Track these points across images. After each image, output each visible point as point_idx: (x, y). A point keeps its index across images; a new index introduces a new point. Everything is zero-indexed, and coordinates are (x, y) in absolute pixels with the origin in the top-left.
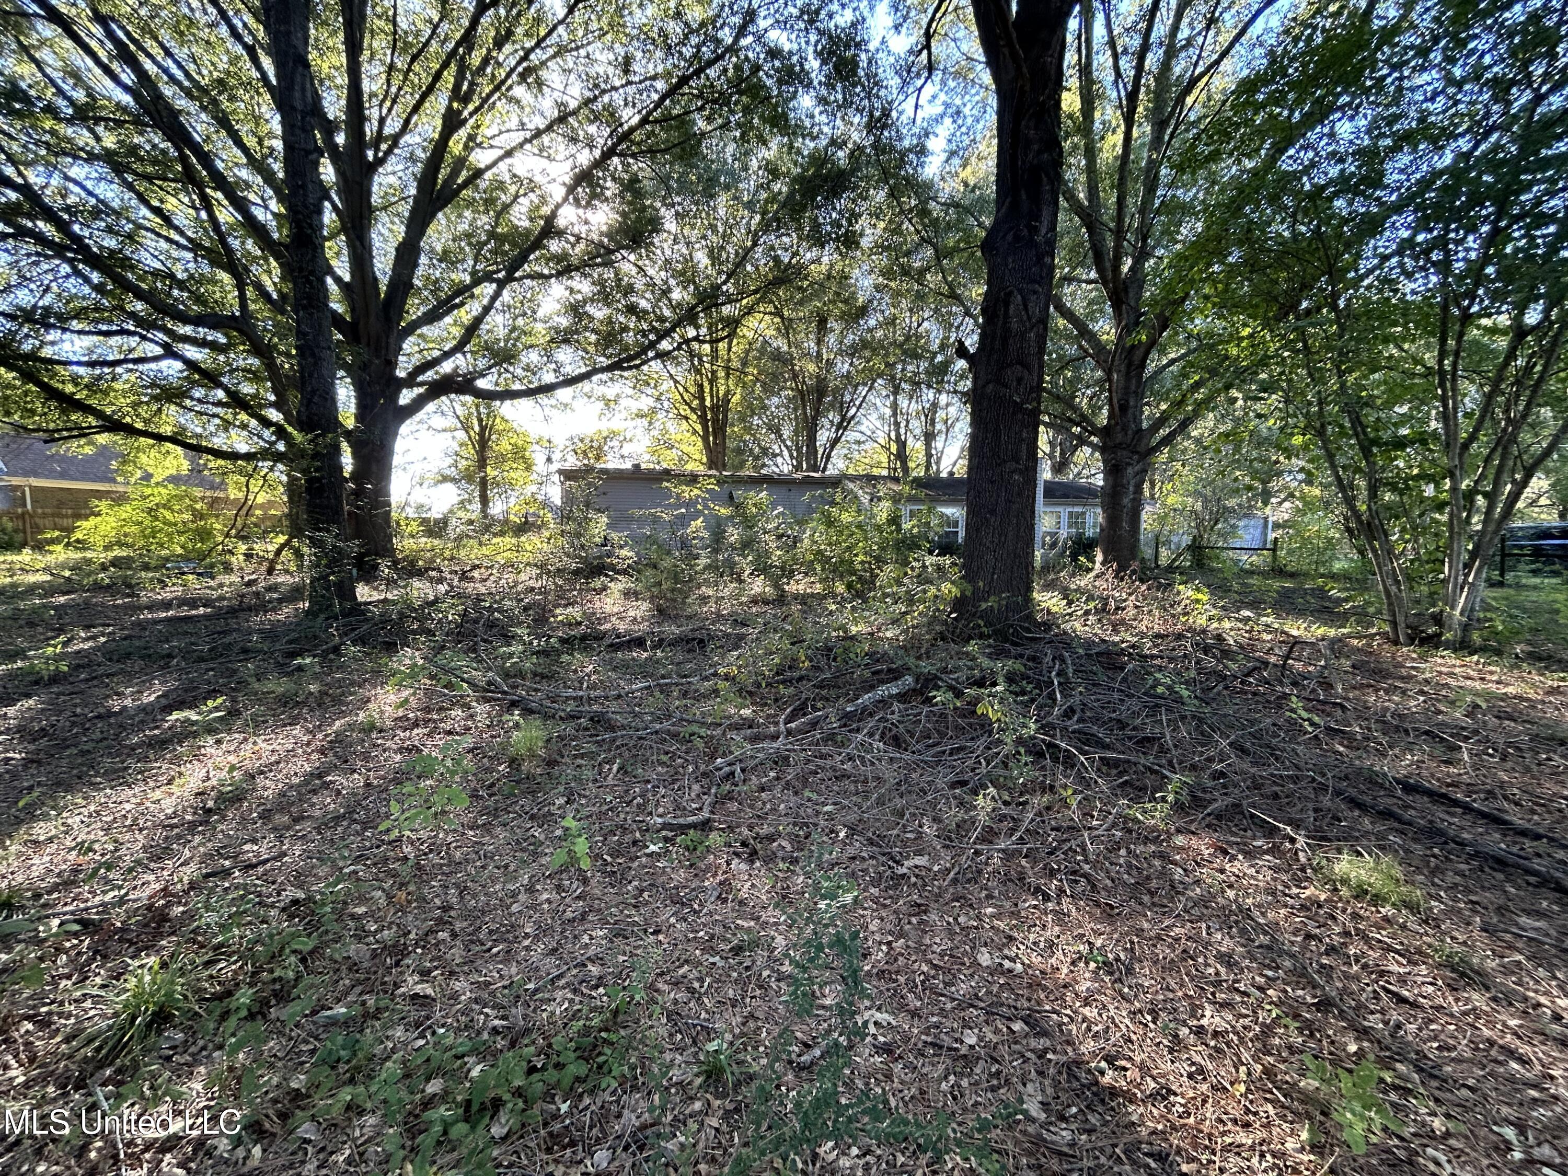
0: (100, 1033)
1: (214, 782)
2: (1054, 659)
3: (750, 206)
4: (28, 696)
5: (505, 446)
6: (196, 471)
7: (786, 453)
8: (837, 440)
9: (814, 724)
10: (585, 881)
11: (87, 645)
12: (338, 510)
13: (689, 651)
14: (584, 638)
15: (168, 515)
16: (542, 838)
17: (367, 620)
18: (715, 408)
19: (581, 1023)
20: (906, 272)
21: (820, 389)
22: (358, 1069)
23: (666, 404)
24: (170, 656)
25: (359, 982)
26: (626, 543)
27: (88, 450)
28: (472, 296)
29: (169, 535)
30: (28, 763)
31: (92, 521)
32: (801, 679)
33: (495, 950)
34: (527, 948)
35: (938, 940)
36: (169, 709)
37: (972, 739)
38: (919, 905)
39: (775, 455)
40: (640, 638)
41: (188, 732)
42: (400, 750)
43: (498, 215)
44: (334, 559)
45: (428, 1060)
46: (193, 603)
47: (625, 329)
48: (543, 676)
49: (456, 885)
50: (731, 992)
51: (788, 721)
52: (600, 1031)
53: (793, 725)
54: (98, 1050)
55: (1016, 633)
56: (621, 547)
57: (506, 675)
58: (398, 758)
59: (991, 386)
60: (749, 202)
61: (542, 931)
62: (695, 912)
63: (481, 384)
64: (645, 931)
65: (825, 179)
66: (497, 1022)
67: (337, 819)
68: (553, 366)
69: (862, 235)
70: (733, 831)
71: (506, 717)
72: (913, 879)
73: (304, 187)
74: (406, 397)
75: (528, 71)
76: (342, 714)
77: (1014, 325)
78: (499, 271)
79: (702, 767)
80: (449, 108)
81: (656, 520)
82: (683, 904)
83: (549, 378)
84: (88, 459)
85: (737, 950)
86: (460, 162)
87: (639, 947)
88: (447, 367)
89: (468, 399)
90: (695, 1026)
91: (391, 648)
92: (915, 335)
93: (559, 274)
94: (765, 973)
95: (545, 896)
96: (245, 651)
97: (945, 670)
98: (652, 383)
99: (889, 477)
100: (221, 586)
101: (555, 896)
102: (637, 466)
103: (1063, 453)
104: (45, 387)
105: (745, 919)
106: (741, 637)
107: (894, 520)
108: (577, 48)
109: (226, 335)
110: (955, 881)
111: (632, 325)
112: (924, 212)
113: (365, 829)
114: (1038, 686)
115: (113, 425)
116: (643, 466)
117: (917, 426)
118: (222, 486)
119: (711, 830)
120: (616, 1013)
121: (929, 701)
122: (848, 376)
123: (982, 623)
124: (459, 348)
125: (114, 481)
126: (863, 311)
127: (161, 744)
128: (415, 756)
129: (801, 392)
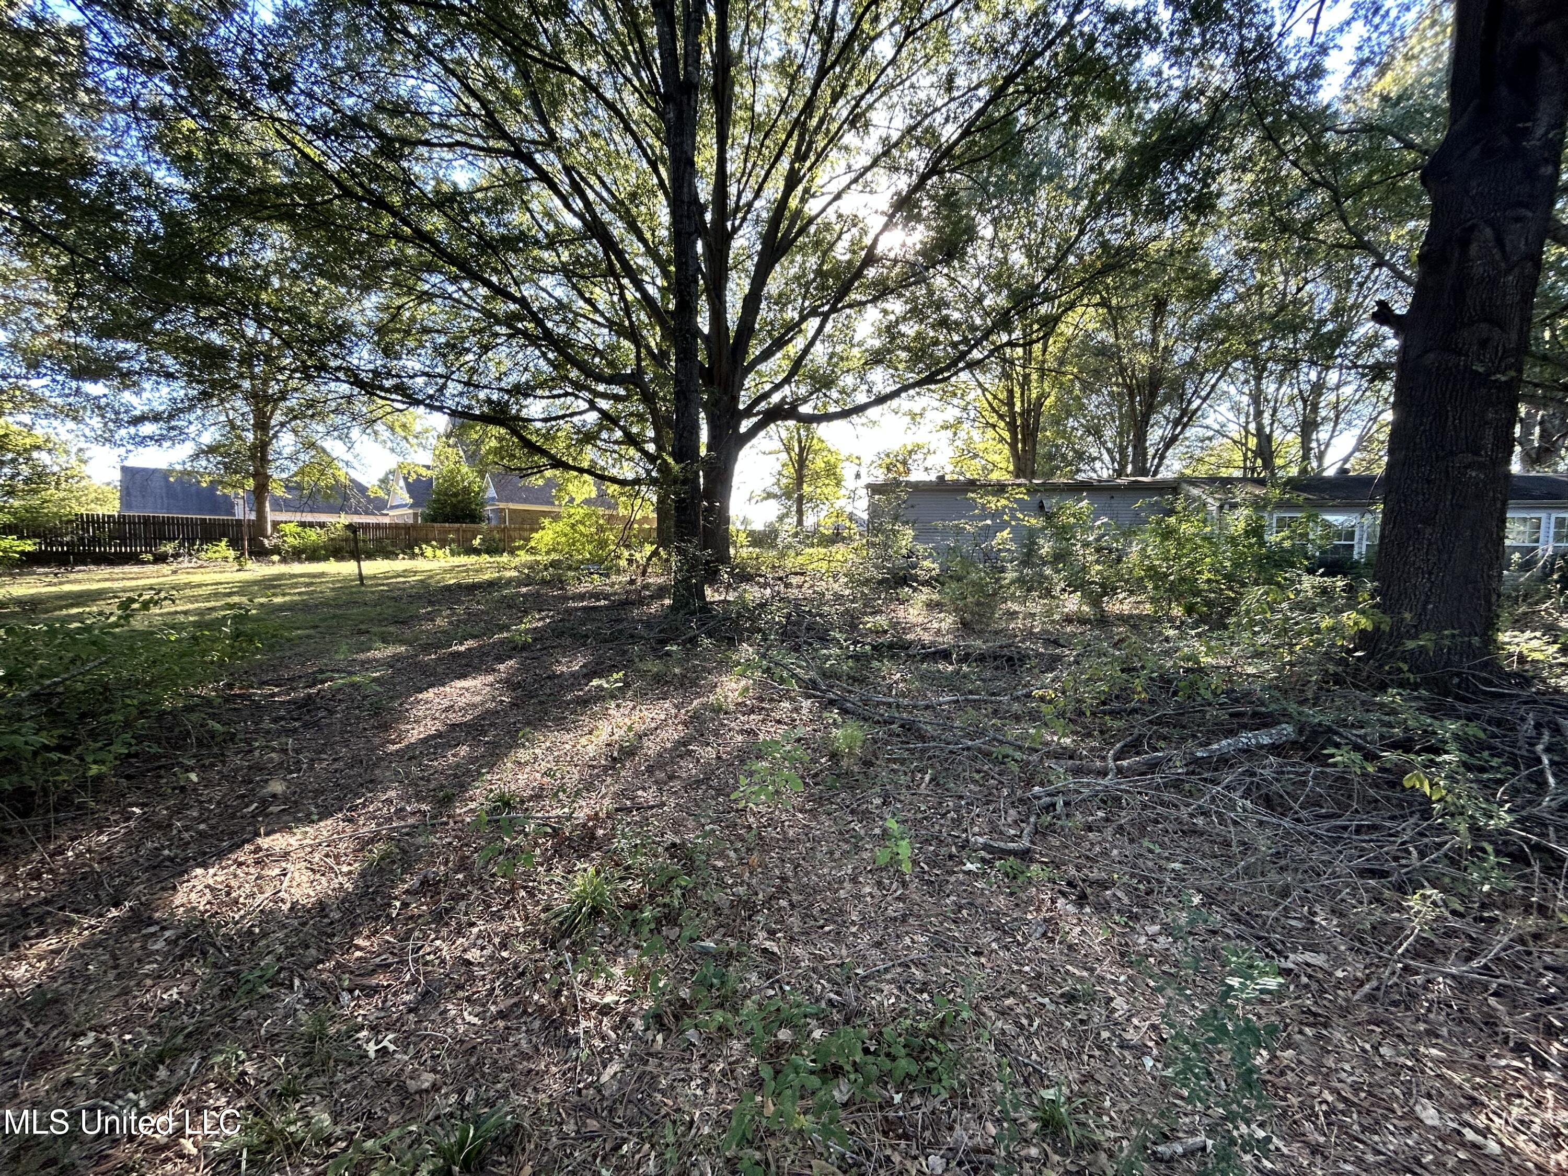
0: (562, 912)
1: (616, 737)
2: (1538, 726)
3: (1075, 194)
4: (511, 658)
5: (819, 464)
6: (602, 495)
7: (1106, 457)
8: (1174, 439)
9: (1153, 766)
10: (904, 884)
11: (540, 624)
12: (695, 524)
13: (997, 668)
14: (891, 646)
15: (582, 528)
16: (862, 832)
17: (713, 617)
18: (1025, 413)
19: (908, 1022)
20: (1286, 227)
21: (1154, 380)
22: (725, 998)
23: (972, 414)
24: (587, 636)
25: (721, 926)
26: (931, 555)
27: (541, 482)
28: (800, 331)
29: (583, 544)
30: (513, 705)
31: (541, 533)
32: (1134, 711)
33: (827, 929)
34: (854, 935)
35: (1347, 1067)
36: (590, 676)
37: (1393, 818)
38: (1315, 1015)
39: (1094, 459)
40: (945, 650)
41: (600, 696)
42: (741, 732)
43: (825, 253)
44: (691, 564)
45: (778, 1010)
46: (596, 596)
47: (936, 343)
48: (855, 680)
49: (791, 861)
50: (1064, 1043)
51: (1116, 759)
52: (928, 1036)
53: (1125, 763)
54: (561, 923)
55: (1465, 683)
56: (925, 558)
57: (824, 675)
58: (740, 738)
59: (1432, 356)
60: (1074, 189)
61: (866, 924)
62: (1019, 944)
63: (805, 409)
64: (967, 950)
65: (1174, 141)
66: (832, 995)
67: (699, 782)
68: (866, 387)
69: (1219, 195)
70: (1058, 868)
71: (826, 714)
72: (1305, 980)
73: (686, 263)
74: (745, 426)
75: (858, 117)
76: (699, 695)
77: (1478, 269)
78: (823, 305)
79: (1019, 792)
80: (792, 169)
81: (959, 531)
82: (1004, 932)
83: (861, 398)
84: (541, 488)
85: (1070, 998)
86: (798, 213)
87: (961, 964)
88: (776, 398)
89: (791, 423)
90: (1026, 1065)
91: (731, 643)
92: (1294, 302)
93: (874, 300)
94: (1105, 1035)
95: (868, 890)
96: (632, 636)
97: (1343, 723)
98: (959, 392)
99: (1244, 479)
100: (613, 584)
101: (876, 891)
102: (941, 478)
103: (1544, 435)
104: (522, 438)
105: (1077, 966)
106: (1056, 659)
107: (1255, 531)
108: (902, 82)
109: (626, 389)
110: (1371, 998)
111: (941, 338)
112: (1316, 148)
113: (718, 795)
114: (1513, 761)
115: (558, 464)
116: (947, 478)
117: (1288, 415)
118: (615, 506)
119: (1032, 860)
120: (942, 1022)
121: (1323, 760)
122: (1191, 364)
123: (1405, 667)
124: (787, 380)
125: (553, 504)
126: (1216, 286)
127: (584, 702)
128: (751, 739)
129: (1129, 387)
